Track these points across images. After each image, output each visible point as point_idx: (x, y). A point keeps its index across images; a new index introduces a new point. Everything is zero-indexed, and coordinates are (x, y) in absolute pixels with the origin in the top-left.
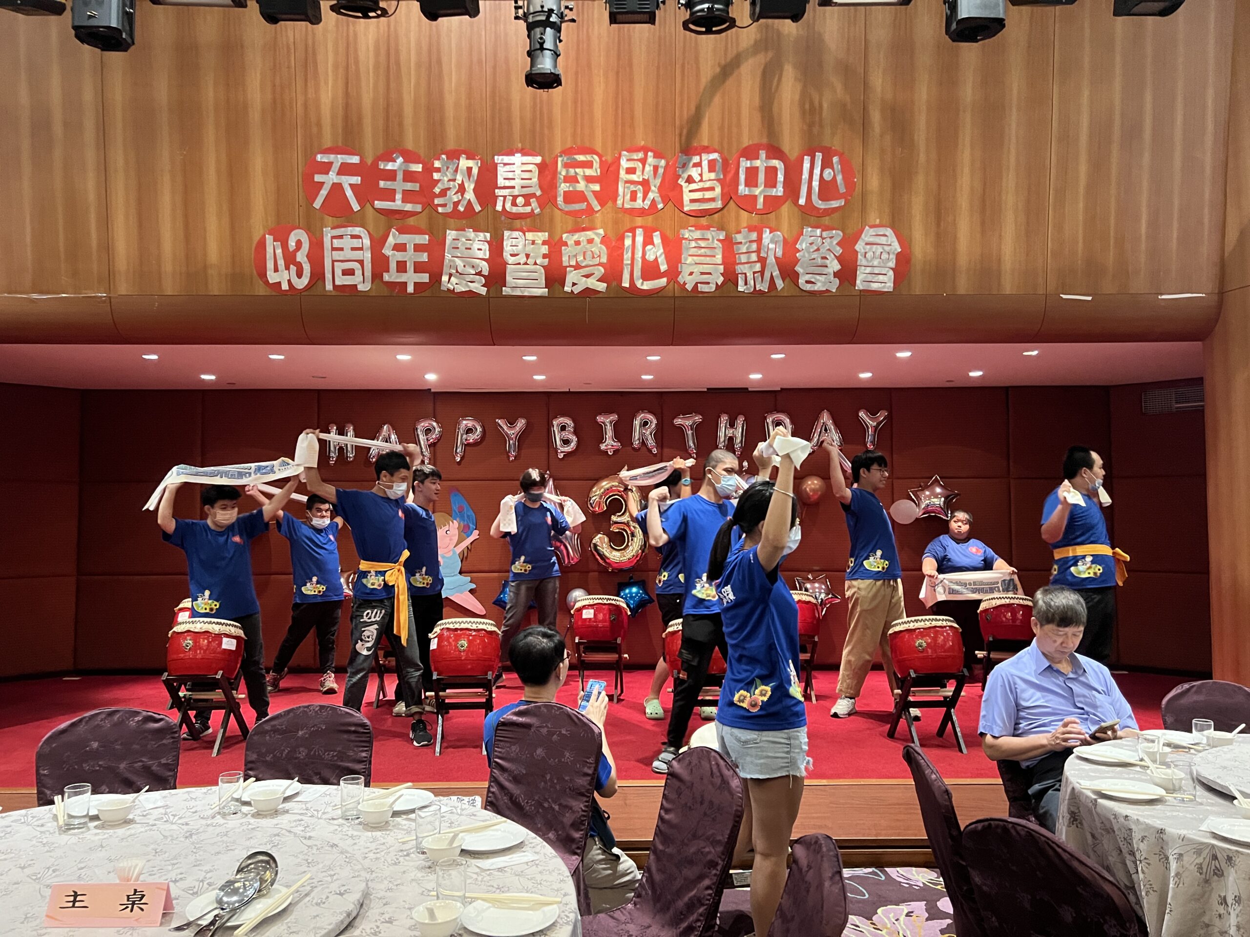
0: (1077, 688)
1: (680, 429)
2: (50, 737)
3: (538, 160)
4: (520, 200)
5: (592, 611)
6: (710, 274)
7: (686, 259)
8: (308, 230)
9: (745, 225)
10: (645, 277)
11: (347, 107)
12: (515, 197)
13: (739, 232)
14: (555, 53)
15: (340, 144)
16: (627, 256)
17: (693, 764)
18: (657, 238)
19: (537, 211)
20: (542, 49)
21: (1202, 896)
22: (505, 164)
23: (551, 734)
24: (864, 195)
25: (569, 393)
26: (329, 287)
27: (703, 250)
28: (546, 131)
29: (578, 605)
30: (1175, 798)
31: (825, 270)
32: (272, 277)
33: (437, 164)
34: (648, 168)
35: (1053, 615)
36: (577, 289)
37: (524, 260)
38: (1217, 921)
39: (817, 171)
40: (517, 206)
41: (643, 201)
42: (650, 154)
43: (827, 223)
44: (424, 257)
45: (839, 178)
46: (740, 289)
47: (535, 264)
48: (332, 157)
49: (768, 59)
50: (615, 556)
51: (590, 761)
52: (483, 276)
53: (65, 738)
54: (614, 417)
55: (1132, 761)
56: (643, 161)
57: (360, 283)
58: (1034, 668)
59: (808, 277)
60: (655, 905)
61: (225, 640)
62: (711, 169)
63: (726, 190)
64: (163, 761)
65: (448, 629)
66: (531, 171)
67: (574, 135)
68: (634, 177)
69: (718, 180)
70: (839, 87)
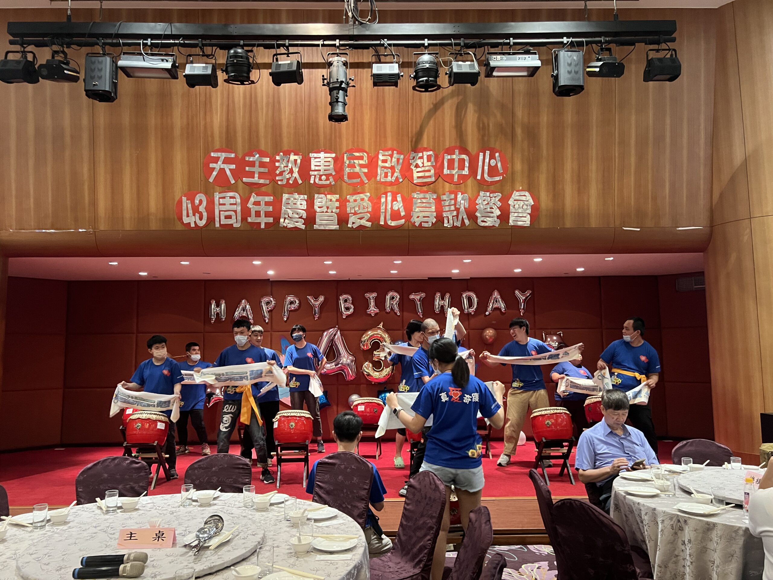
0: (625, 443)
1: (413, 301)
2: (83, 471)
3: (333, 155)
4: (324, 177)
5: (363, 407)
6: (428, 217)
7: (415, 209)
8: (206, 194)
9: (447, 190)
10: (393, 219)
11: (228, 127)
12: (321, 176)
13: (445, 194)
14: (344, 103)
15: (224, 147)
16: (383, 208)
17: (421, 479)
18: (399, 198)
19: (333, 183)
20: (337, 101)
21: (674, 541)
22: (315, 158)
23: (346, 468)
24: (513, 173)
25: (349, 281)
26: (217, 225)
27: (424, 204)
28: (338, 140)
29: (355, 403)
30: (665, 495)
31: (492, 215)
32: (186, 220)
33: (278, 158)
34: (394, 160)
35: (612, 404)
36: (355, 226)
37: (325, 210)
38: (681, 554)
39: (487, 160)
40: (321, 180)
41: (391, 178)
42: (395, 152)
43: (492, 189)
44: (271, 209)
45: (499, 165)
46: (445, 225)
47: (332, 212)
48: (218, 154)
49: (459, 100)
50: (376, 375)
51: (367, 482)
52: (303, 219)
53: (90, 472)
54: (375, 295)
55: (648, 478)
56: (391, 156)
57: (234, 223)
58: (603, 432)
59: (482, 219)
60: (402, 552)
61: (159, 423)
62: (429, 160)
63: (437, 171)
64: (141, 484)
65: (284, 416)
66: (329, 162)
67: (353, 142)
68: (386, 165)
69: (432, 166)
70: (498, 115)
